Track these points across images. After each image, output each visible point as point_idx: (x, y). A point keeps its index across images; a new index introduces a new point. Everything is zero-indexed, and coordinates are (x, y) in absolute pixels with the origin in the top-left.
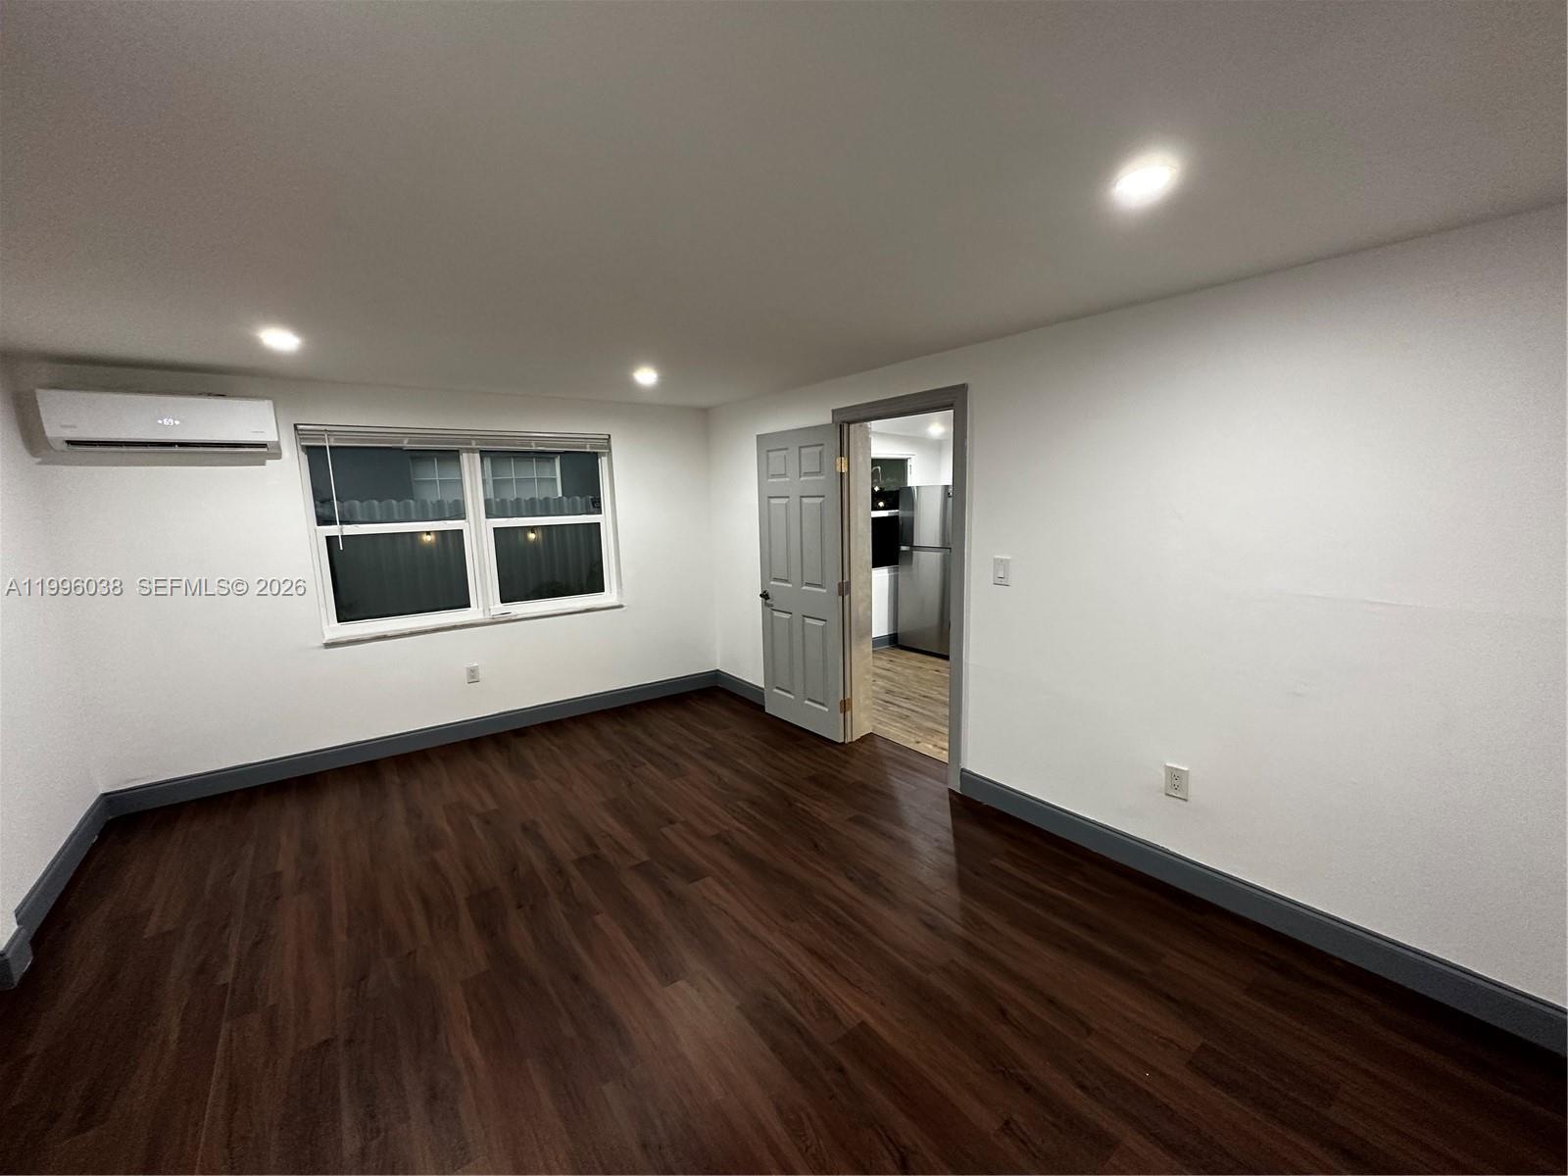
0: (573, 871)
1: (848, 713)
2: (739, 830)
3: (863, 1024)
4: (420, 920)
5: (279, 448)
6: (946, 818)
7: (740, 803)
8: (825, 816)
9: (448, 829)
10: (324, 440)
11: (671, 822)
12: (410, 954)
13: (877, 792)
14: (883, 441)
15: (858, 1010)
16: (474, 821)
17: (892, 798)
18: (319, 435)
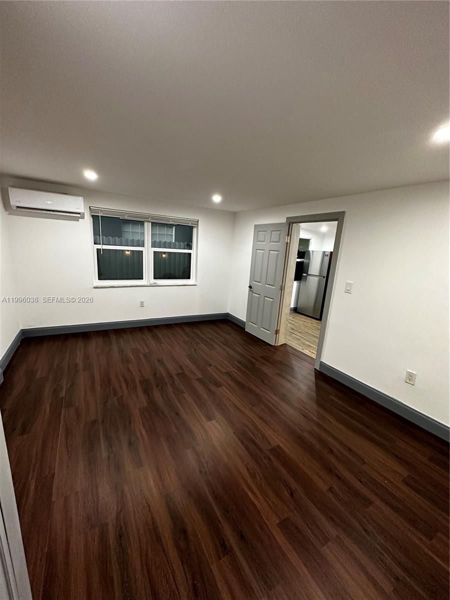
0: (176, 378)
1: (278, 335)
2: (235, 371)
3: (278, 446)
4: (124, 386)
5: (84, 215)
6: (313, 379)
7: (235, 362)
8: (266, 371)
9: (133, 357)
10: (99, 213)
11: (210, 365)
12: (121, 397)
13: (287, 365)
14: (304, 231)
15: (277, 440)
16: (141, 355)
17: (293, 369)
18: (97, 211)
